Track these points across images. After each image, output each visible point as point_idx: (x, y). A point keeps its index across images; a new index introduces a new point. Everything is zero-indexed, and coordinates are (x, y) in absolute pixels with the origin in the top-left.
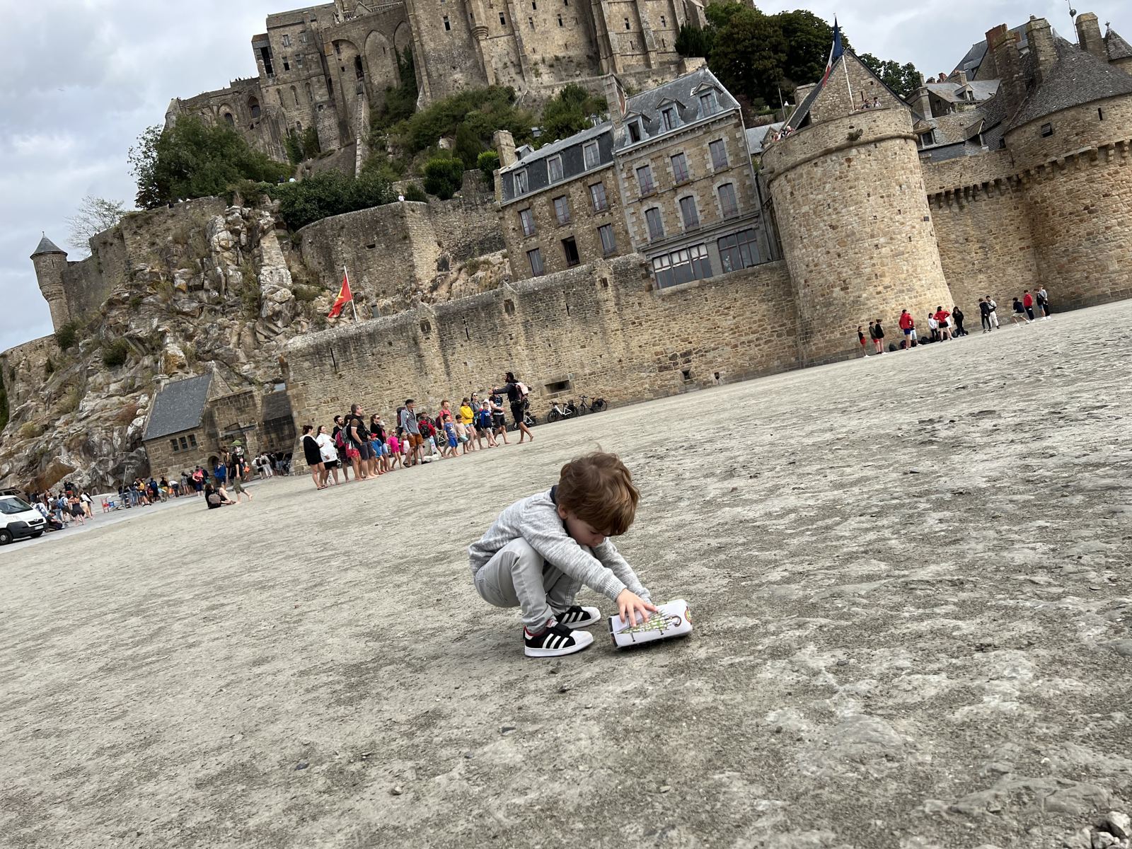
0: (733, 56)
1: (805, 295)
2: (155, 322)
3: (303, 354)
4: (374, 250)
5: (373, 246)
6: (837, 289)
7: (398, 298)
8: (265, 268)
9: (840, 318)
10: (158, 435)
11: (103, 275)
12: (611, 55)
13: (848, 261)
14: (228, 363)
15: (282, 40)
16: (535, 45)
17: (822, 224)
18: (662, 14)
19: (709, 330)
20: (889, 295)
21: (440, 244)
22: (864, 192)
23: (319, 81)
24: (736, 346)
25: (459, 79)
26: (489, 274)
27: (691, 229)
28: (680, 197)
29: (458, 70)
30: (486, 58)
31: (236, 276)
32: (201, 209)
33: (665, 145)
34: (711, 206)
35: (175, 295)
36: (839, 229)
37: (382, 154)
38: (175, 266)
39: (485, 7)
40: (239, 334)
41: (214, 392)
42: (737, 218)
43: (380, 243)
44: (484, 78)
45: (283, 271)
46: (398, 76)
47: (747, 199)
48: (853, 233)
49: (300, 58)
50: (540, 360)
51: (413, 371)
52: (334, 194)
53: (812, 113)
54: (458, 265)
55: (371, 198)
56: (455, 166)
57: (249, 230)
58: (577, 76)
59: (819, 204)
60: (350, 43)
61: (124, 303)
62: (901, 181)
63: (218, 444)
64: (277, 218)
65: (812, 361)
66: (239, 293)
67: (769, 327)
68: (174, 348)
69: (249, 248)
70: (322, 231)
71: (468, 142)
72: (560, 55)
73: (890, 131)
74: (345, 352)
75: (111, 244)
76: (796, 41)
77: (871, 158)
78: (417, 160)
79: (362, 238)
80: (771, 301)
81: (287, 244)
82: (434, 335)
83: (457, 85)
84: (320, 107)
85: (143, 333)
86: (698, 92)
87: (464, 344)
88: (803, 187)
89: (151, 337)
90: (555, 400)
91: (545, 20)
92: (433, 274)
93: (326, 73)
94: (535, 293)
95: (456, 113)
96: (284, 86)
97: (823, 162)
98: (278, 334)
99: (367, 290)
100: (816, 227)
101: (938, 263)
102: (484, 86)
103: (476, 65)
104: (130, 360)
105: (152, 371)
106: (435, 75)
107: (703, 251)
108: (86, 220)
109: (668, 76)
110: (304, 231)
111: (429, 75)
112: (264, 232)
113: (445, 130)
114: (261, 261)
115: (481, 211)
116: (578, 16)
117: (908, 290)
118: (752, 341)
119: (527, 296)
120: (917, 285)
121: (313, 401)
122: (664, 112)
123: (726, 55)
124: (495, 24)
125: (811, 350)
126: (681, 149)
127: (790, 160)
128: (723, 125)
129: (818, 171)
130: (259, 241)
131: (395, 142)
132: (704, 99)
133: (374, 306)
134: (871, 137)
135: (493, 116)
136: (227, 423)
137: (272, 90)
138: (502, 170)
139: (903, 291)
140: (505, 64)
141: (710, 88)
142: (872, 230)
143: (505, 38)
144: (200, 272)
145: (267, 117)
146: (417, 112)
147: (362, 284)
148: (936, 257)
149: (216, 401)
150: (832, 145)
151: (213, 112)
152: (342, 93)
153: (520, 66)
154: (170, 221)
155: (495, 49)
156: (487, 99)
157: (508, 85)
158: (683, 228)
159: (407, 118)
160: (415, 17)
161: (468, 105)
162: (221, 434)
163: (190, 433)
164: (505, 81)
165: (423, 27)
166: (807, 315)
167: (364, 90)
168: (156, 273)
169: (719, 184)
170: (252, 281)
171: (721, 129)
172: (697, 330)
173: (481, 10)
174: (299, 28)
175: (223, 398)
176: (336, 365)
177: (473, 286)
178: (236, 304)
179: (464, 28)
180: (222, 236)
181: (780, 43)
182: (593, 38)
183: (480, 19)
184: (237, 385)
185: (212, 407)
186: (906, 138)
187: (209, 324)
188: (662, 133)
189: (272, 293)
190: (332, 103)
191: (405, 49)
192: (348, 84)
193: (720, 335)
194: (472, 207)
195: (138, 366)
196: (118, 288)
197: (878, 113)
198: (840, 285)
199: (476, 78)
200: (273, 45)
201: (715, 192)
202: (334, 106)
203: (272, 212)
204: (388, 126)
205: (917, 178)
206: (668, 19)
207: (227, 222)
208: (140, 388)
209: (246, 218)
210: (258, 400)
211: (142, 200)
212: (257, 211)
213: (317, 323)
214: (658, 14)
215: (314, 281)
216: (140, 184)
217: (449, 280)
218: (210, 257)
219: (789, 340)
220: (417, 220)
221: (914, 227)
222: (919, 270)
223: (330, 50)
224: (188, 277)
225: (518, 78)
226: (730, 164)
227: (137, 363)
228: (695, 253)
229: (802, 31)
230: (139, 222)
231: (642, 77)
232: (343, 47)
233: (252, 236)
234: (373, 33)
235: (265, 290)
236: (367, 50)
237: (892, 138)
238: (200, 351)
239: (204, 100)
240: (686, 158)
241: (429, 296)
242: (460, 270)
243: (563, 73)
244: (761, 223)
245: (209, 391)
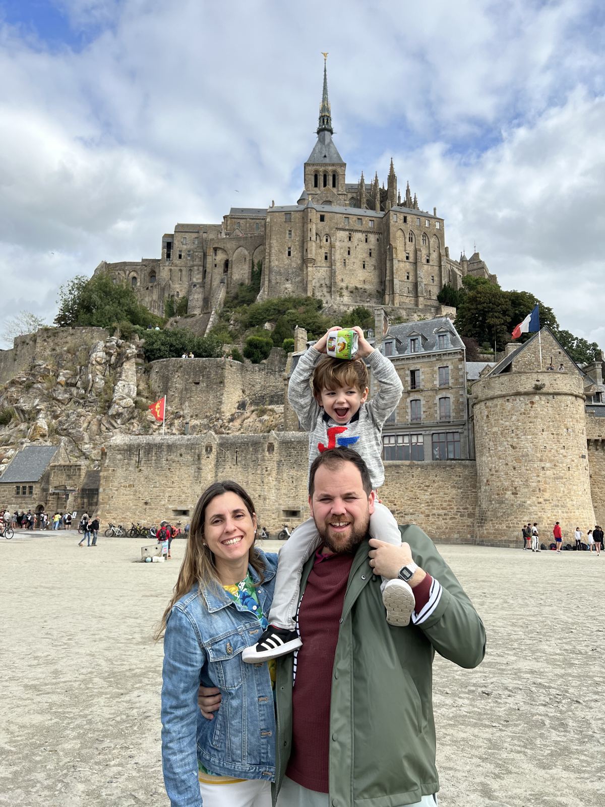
0: (474, 311)
1: (485, 491)
2: (37, 401)
3: (119, 449)
4: (198, 386)
5: (198, 383)
6: (509, 493)
7: (205, 421)
8: (120, 382)
9: (508, 514)
10: (9, 481)
11: (16, 363)
12: (393, 293)
13: (520, 474)
14: (76, 441)
15: (182, 240)
16: (344, 277)
17: (505, 443)
18: (433, 275)
19: (411, 499)
20: (547, 506)
21: (243, 392)
22: (540, 427)
23: (198, 270)
24: (428, 516)
25: (288, 288)
26: (272, 418)
27: (415, 421)
28: (411, 398)
29: (290, 282)
30: (310, 278)
31: (100, 383)
32: (92, 334)
33: (408, 362)
34: (432, 410)
35: (55, 386)
36: (518, 450)
37: (227, 323)
38: (62, 367)
39: (316, 247)
40: (90, 423)
41: (56, 459)
42: (449, 422)
43: (203, 382)
44: (305, 290)
45: (132, 386)
46: (250, 277)
47: (458, 411)
48: (528, 455)
49: (190, 253)
50: (283, 491)
51: (191, 478)
52: (183, 344)
53: (513, 363)
54: (253, 408)
55: (206, 352)
56: (267, 344)
57: (119, 354)
58: (367, 302)
59: (506, 428)
60: (224, 250)
61: (21, 384)
62: (568, 425)
63: (46, 497)
64: (140, 351)
65: (483, 541)
66: (99, 395)
67: (455, 508)
68: (42, 422)
69: (114, 367)
70: (167, 366)
71: (284, 329)
72: (359, 286)
73: (565, 390)
74: (148, 454)
75: (28, 344)
76: (519, 311)
77: (549, 405)
78: (247, 333)
79: (192, 376)
80: (460, 488)
81: (141, 369)
82: (213, 456)
83: (286, 291)
84: (195, 286)
85: (26, 407)
86: (438, 332)
87: (233, 467)
88: (496, 414)
89: (31, 411)
90: (287, 523)
91: (354, 262)
92: (234, 411)
93: (204, 266)
94: (292, 442)
95: (281, 309)
96: (175, 268)
97: (513, 400)
98: (115, 428)
99: (186, 412)
100: (501, 444)
101: (589, 491)
102: (304, 296)
103: (302, 281)
104: (12, 423)
105: (24, 434)
106: (273, 282)
107: (421, 439)
108: (18, 325)
109: (429, 314)
110: (155, 363)
111: (270, 281)
112: (128, 358)
113: (271, 318)
114: (120, 376)
115: (277, 376)
116: (376, 265)
117: (562, 506)
118: (441, 515)
119: (285, 443)
120: (569, 505)
121: (116, 484)
122: (411, 340)
123: (469, 310)
124: (320, 259)
125: (483, 533)
126: (418, 367)
127: (491, 393)
128: (450, 357)
129: (509, 406)
130: (123, 363)
131: (237, 318)
132: (441, 337)
133: (187, 423)
134: (551, 391)
135: (304, 316)
136: (56, 483)
137: (167, 269)
138: (294, 354)
139: (558, 506)
140: (321, 285)
141: (446, 331)
142: (541, 456)
143: (326, 269)
144: (77, 375)
145: (159, 284)
146: (256, 303)
147: (184, 407)
148: (587, 486)
149: (55, 466)
150: (522, 390)
151: (125, 274)
152: (211, 280)
153: (331, 288)
154: (69, 338)
155: (317, 274)
156: (303, 304)
157: (319, 298)
158: (409, 420)
159: (248, 305)
160: (270, 244)
161: (290, 305)
162: (51, 490)
163: (31, 484)
164: (318, 295)
165: (273, 251)
166: (484, 506)
167: (226, 281)
168: (48, 369)
169: (440, 396)
170: (110, 388)
171: (449, 360)
172: (402, 497)
173: (314, 248)
174: (195, 235)
175: (60, 466)
176: (139, 462)
177: (259, 425)
178: (94, 401)
179: (300, 257)
180: (99, 355)
181: (507, 310)
182: (383, 280)
183: (311, 253)
184: (76, 457)
185: (51, 470)
186: (576, 396)
187: (71, 411)
188: (408, 353)
189: (120, 400)
190: (203, 285)
191: (259, 262)
192: (217, 275)
193: (418, 505)
194: (273, 372)
195: (16, 429)
196: (20, 374)
197: (559, 375)
198: (512, 490)
199: (300, 290)
200: (176, 242)
201: (437, 401)
202: (204, 287)
203: (137, 347)
204: (235, 307)
205: (581, 426)
206: (436, 278)
207: (105, 346)
208: (12, 444)
209: (119, 346)
210: (83, 473)
211: (59, 320)
212: (128, 343)
213: (144, 427)
214: (431, 273)
215: (152, 397)
216: (61, 310)
217: (243, 417)
218: (87, 366)
219: (469, 521)
220: (232, 372)
221: (573, 461)
222: (572, 493)
223: (211, 252)
224: (68, 376)
225: (327, 295)
226: (450, 385)
227: (16, 426)
228: (414, 440)
229: (524, 305)
230: (49, 334)
231: (411, 312)
232: (219, 252)
233: (119, 359)
234: (241, 248)
235: (116, 396)
236: (234, 257)
237: (566, 394)
238: (60, 428)
239: (122, 266)
240: (421, 374)
241: (227, 424)
242: (253, 411)
243: (358, 298)
244: (465, 430)
245: (53, 458)
